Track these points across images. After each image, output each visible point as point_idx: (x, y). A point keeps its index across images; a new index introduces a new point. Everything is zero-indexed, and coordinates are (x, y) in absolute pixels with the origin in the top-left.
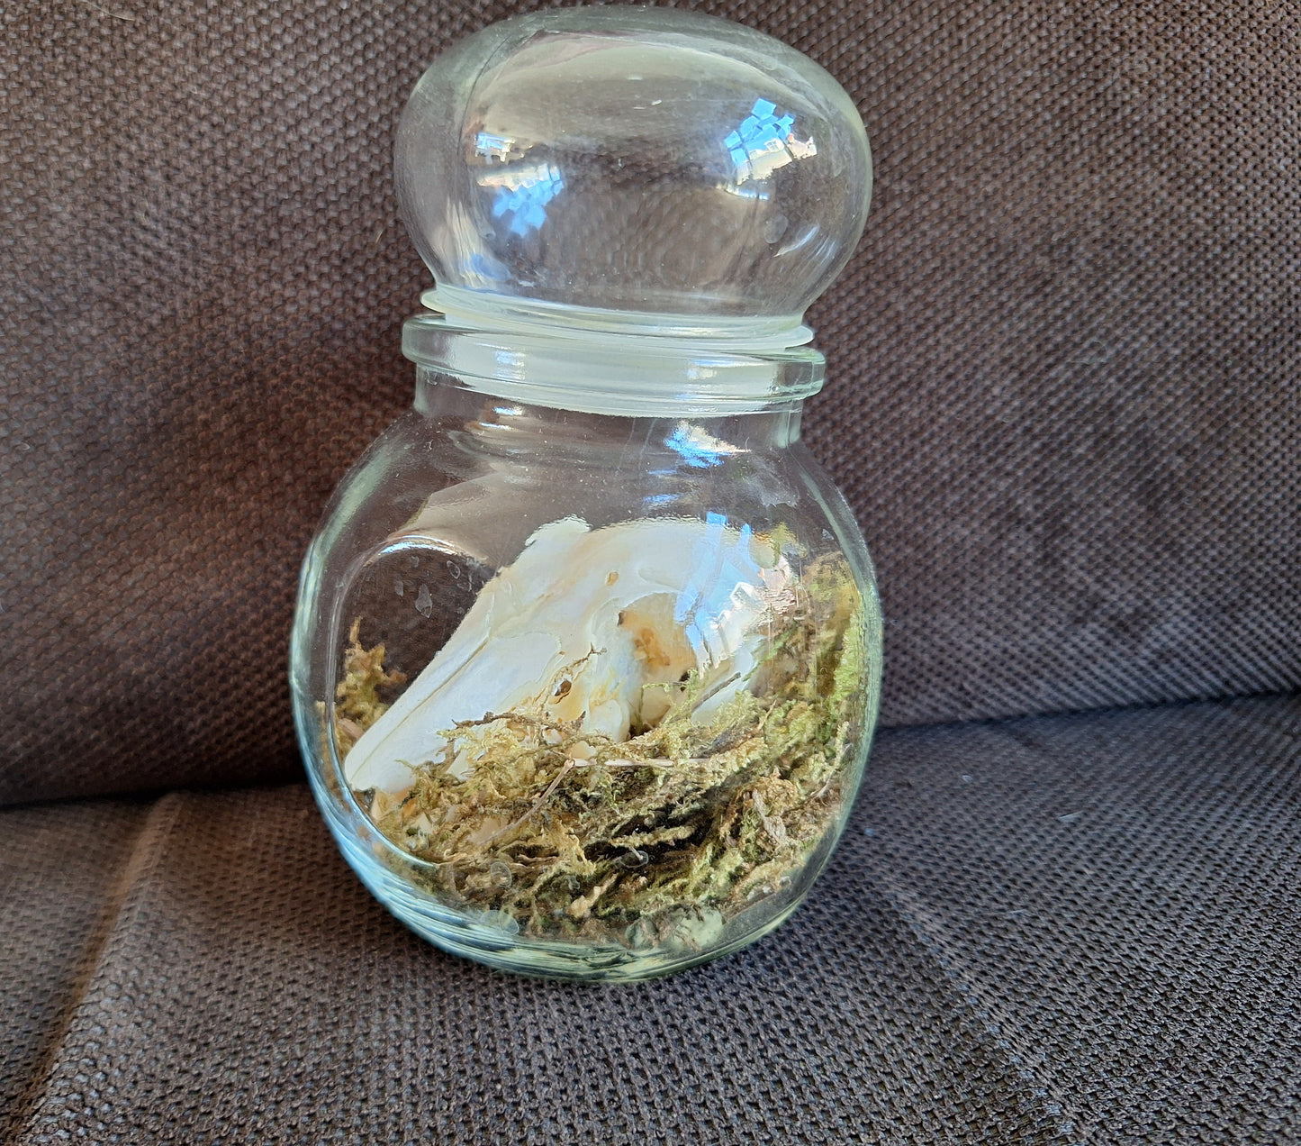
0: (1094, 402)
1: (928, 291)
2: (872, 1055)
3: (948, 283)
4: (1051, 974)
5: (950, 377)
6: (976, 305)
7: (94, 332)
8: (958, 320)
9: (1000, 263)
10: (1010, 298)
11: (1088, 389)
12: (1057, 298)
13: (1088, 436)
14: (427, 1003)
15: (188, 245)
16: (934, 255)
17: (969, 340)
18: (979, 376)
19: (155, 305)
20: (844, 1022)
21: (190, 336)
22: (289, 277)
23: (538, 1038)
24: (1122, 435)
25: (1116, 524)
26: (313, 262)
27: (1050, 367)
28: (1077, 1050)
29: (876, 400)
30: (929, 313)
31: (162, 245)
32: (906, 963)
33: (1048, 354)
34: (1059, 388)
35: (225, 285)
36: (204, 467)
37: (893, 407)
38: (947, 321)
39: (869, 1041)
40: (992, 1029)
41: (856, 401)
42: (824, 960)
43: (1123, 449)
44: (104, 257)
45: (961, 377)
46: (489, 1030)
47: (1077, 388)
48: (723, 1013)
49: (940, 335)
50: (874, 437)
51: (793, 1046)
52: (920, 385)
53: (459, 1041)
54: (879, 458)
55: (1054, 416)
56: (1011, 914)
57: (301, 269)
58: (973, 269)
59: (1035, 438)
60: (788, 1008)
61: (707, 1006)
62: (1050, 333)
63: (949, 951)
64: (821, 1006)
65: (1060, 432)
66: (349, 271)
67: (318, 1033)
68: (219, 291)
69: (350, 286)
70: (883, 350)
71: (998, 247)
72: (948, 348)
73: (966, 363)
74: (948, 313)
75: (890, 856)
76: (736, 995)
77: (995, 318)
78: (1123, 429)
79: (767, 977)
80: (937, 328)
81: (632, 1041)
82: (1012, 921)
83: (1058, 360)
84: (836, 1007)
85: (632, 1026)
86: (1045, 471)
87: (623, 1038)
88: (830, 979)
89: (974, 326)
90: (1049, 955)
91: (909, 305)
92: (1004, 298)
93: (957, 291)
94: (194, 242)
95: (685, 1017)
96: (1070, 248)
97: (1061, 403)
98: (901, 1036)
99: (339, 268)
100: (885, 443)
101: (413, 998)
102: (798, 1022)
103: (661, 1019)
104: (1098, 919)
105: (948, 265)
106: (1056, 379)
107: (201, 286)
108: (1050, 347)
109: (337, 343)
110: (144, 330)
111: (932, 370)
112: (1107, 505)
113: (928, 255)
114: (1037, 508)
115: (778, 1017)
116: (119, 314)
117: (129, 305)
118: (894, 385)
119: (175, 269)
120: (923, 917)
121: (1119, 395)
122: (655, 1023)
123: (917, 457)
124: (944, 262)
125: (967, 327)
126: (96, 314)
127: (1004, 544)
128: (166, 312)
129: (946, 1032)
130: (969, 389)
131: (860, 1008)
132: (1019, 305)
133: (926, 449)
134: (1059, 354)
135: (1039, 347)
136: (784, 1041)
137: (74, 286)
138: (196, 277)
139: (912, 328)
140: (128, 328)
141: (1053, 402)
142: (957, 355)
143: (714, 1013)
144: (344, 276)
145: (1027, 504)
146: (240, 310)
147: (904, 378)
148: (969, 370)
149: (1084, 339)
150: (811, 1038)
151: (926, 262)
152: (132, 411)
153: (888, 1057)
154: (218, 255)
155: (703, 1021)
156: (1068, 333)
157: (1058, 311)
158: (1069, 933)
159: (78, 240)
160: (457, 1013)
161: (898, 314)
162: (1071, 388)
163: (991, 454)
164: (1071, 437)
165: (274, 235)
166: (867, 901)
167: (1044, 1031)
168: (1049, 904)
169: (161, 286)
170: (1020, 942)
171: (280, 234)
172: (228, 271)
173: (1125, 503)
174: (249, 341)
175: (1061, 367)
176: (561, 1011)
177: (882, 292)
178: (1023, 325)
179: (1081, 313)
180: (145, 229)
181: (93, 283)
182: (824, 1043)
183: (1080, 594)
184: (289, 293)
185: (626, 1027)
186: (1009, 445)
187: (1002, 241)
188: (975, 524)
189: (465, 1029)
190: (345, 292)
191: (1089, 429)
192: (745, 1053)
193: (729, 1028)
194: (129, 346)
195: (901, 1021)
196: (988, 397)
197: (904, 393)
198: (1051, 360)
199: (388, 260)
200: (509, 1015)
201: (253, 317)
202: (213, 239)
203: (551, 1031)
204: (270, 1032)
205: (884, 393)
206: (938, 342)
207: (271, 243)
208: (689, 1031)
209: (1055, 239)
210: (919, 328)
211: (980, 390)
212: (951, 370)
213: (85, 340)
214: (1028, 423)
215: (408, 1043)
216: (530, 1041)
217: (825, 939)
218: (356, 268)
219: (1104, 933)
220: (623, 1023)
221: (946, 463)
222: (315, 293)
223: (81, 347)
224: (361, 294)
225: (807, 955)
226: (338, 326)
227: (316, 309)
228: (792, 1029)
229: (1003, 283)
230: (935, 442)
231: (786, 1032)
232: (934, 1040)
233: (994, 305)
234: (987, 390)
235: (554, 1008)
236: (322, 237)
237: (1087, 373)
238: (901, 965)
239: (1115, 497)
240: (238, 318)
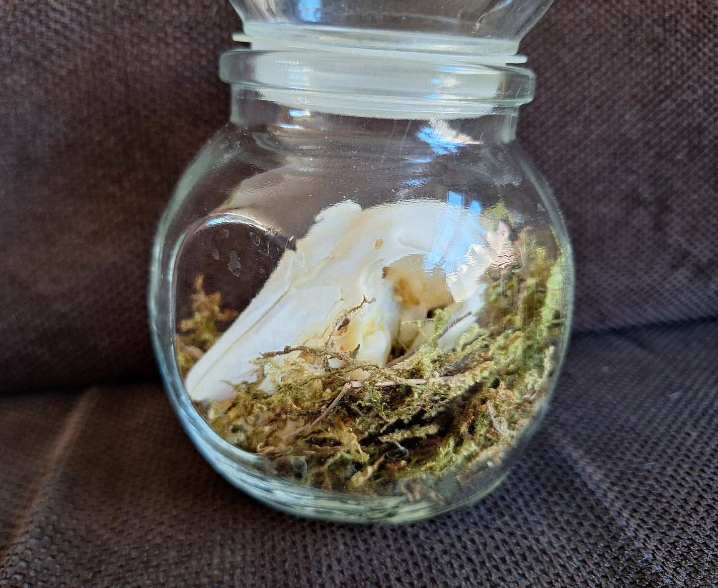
0: (689, 125)
1: (584, 50)
2: (565, 577)
3: (597, 45)
4: (680, 510)
5: (598, 107)
6: (615, 59)
7: (24, 82)
8: (603, 69)
9: (631, 31)
10: (636, 55)
11: (685, 115)
12: (667, 55)
13: (684, 147)
14: (253, 539)
15: (84, 20)
16: (589, 26)
17: (610, 83)
18: (616, 107)
19: (63, 62)
20: (543, 551)
21: (88, 83)
22: (153, 40)
23: (330, 567)
24: (705, 147)
25: (699, 204)
26: (169, 30)
27: (661, 101)
28: (708, 571)
29: (550, 123)
30: (585, 65)
31: (66, 20)
32: (582, 505)
33: (661, 93)
34: (667, 116)
35: (110, 47)
36: (100, 172)
37: (561, 128)
38: (596, 70)
39: (561, 566)
40: (647, 556)
41: (537, 123)
42: (527, 504)
43: (706, 155)
44: (28, 31)
45: (605, 108)
46: (295, 561)
47: (679, 115)
48: (458, 545)
49: (592, 79)
50: (549, 147)
51: (509, 571)
52: (578, 112)
53: (274, 569)
54: (551, 162)
55: (663, 134)
56: (648, 466)
57: (161, 35)
58: (613, 36)
59: (650, 148)
60: (504, 542)
61: (447, 541)
62: (662, 78)
63: (611, 495)
64: (526, 538)
65: (667, 144)
66: (195, 35)
67: (176, 563)
68: (107, 52)
69: (196, 46)
70: (555, 90)
71: (630, 20)
72: (597, 88)
73: (608, 99)
74: (596, 65)
75: (563, 424)
76: (467, 531)
77: (627, 68)
78: (706, 142)
79: (488, 517)
80: (590, 75)
81: (396, 568)
82: (649, 471)
83: (667, 97)
84: (537, 540)
85: (396, 556)
86: (656, 171)
87: (389, 565)
88: (531, 518)
89: (614, 74)
90: (677, 496)
91: (573, 59)
92: (633, 56)
93: (603, 50)
94: (88, 18)
95: (432, 549)
96: (677, 21)
97: (668, 125)
98: (584, 561)
99: (188, 34)
100: (556, 152)
101: (243, 535)
102: (511, 553)
103: (415, 550)
104: (705, 468)
105: (597, 33)
106: (665, 110)
107: (94, 48)
108: (661, 88)
109: (188, 85)
110: (57, 80)
111: (587, 103)
112: (694, 192)
113: (584, 25)
114: (651, 194)
115: (497, 548)
116: (40, 70)
117: (46, 63)
118: (561, 113)
119: (76, 37)
120: (590, 469)
121: (705, 120)
122: (412, 553)
123: (576, 161)
124: (594, 31)
125: (609, 74)
126: (24, 70)
127: (630, 218)
128: (71, 67)
129: (615, 558)
130: (610, 116)
131: (554, 540)
132: (643, 60)
133: (582, 155)
134: (668, 93)
135: (655, 88)
136: (503, 567)
137: (9, 51)
138: (90, 41)
139: (573, 74)
140: (46, 79)
141: (663, 124)
142: (603, 93)
143: (453, 545)
144: (191, 39)
145: (645, 192)
146: (120, 64)
147: (568, 108)
148: (610, 103)
149: (684, 82)
150: (522, 565)
151: (584, 30)
152: (51, 135)
153: (576, 578)
154: (104, 26)
155: (445, 552)
156: (674, 79)
157: (667, 64)
158: (688, 478)
159: (9, 19)
160: (274, 547)
161: (565, 65)
162: (674, 115)
163: (623, 159)
164: (674, 148)
165: (142, 11)
166: (552, 459)
167: (682, 555)
168: (672, 458)
169: (67, 50)
170: (656, 486)
171: (147, 11)
172: (111, 38)
173: (706, 191)
174: (127, 85)
175: (668, 102)
176: (345, 544)
177: (554, 50)
178: (644, 73)
179: (683, 65)
180: (54, 10)
181: (22, 49)
182: (531, 568)
183: (676, 250)
184: (153, 51)
185: (391, 557)
186: (634, 153)
187: (633, 17)
188: (612, 206)
189: (279, 559)
190: (192, 50)
191: (685, 142)
192: (475, 578)
193: (464, 558)
194: (47, 91)
195: (583, 550)
196: (621, 121)
197: (569, 118)
198: (662, 97)
199: (221, 28)
200: (309, 549)
201: (130, 69)
202: (101, 16)
203: (339, 561)
204: (143, 562)
205: (556, 118)
206: (590, 84)
207: (140, 17)
208: (436, 559)
209: (667, 15)
210: (579, 74)
211: (616, 116)
212: (598, 103)
213: (18, 89)
214: (646, 139)
215: (238, 571)
216: (324, 569)
217: (525, 487)
218: (200, 34)
219: (712, 479)
220: (389, 553)
221: (594, 165)
222: (171, 51)
223: (15, 93)
224: (203, 52)
225: (514, 500)
226: (187, 74)
227: (172, 63)
228: (507, 558)
229: (632, 44)
230: (588, 151)
231: (503, 560)
232: (607, 565)
233: (626, 60)
234: (622, 116)
235: (341, 541)
236: (175, 12)
237: (685, 105)
238: (579, 507)
239: (700, 187)
240: (119, 69)
